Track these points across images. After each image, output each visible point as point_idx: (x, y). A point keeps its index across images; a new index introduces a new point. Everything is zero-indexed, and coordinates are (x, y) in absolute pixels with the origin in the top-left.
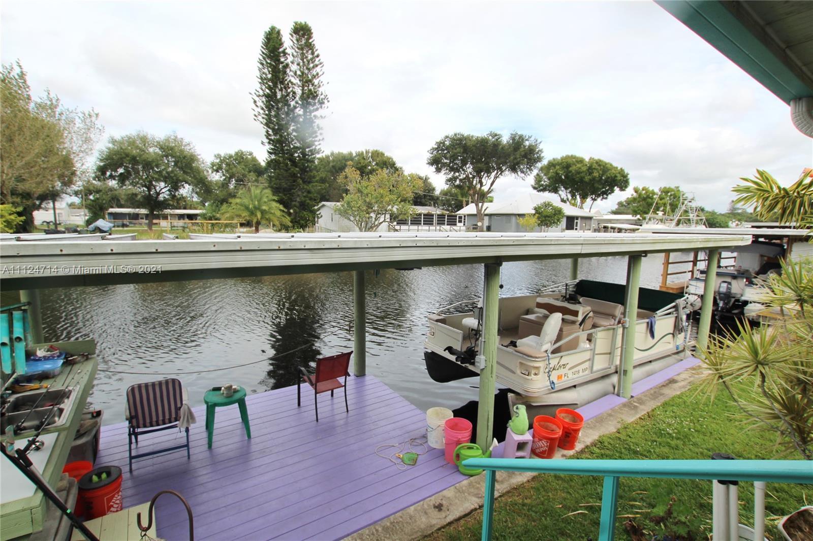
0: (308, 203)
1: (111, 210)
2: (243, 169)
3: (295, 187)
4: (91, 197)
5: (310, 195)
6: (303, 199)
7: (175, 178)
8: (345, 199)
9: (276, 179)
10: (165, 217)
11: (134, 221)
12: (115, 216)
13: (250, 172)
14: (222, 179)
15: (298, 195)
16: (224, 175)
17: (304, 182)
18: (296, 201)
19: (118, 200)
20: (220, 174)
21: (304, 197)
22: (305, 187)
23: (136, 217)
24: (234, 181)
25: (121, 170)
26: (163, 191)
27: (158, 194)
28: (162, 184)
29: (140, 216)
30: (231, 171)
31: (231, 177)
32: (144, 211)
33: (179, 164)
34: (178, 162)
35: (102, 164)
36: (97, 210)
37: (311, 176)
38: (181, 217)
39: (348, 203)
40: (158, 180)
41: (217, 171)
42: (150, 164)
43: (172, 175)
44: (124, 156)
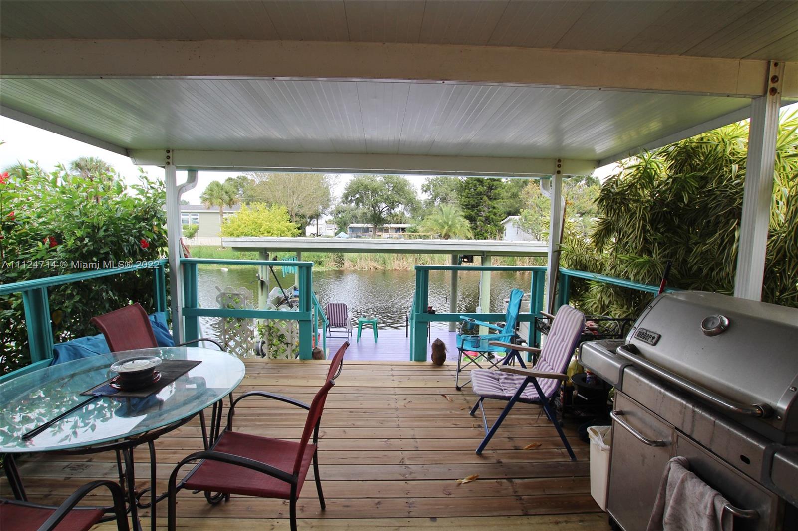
0: (492, 218)
1: (351, 225)
2: (447, 188)
3: (481, 204)
4: (340, 216)
5: (494, 210)
6: (488, 214)
7: (392, 199)
8: (523, 214)
9: (466, 197)
10: (386, 230)
11: (365, 233)
12: (353, 229)
13: (452, 190)
14: (430, 198)
15: (484, 211)
16: (432, 194)
17: (490, 199)
18: (482, 216)
19: (356, 217)
20: (429, 193)
21: (490, 212)
22: (490, 203)
23: (366, 230)
24: (438, 200)
25: (357, 196)
26: (384, 210)
27: (381, 212)
28: (384, 205)
29: (369, 229)
30: (436, 191)
31: (436, 196)
32: (369, 225)
33: (395, 189)
34: (395, 186)
35: (346, 192)
36: (342, 226)
37: (496, 193)
38: (398, 229)
39: (526, 217)
40: (380, 202)
41: (426, 191)
42: (376, 190)
43: (390, 197)
44: (360, 185)
